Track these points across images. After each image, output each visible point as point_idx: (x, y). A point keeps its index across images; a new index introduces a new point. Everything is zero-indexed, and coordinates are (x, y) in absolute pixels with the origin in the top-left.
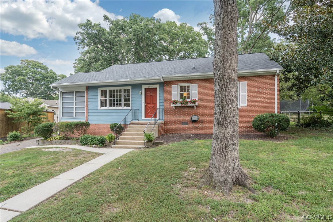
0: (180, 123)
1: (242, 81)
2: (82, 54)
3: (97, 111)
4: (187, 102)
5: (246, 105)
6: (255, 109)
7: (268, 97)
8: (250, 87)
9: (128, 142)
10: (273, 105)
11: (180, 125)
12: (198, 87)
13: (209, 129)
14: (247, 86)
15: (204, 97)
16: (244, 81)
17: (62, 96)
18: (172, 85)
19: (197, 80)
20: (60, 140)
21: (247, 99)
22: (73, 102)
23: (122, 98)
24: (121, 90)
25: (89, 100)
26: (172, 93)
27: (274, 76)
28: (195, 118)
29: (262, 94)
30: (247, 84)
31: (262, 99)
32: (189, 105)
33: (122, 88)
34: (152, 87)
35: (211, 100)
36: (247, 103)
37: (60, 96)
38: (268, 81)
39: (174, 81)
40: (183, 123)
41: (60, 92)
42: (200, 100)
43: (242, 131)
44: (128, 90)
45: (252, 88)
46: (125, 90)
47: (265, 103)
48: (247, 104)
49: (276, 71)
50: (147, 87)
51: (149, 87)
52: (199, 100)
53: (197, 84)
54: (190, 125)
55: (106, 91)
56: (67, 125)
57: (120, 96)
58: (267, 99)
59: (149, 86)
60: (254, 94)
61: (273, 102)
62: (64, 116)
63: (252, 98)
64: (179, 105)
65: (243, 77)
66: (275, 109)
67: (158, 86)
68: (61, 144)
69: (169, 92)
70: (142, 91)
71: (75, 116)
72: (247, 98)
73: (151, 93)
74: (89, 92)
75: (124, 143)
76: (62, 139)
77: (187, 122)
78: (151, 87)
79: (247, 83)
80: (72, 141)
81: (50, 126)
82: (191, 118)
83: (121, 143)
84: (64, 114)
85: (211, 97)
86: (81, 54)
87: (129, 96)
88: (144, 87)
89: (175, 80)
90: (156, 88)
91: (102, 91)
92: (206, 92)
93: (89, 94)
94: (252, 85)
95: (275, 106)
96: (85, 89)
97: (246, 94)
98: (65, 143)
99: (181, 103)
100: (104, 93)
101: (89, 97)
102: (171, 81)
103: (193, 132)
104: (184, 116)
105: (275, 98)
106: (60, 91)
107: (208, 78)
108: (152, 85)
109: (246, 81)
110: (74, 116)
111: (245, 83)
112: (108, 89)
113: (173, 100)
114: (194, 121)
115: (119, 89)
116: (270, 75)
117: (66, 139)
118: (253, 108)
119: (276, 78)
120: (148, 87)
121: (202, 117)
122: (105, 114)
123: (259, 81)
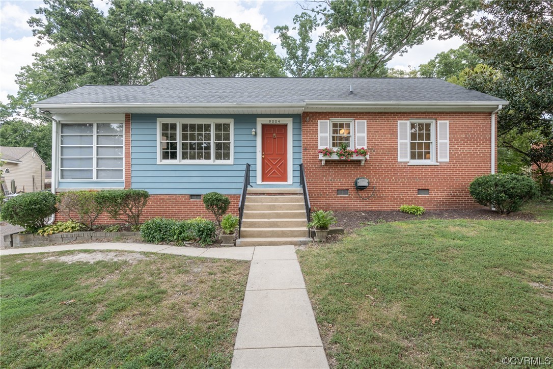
0: (334, 191)
1: (442, 120)
2: (38, 58)
3: (154, 168)
4: (351, 154)
5: (447, 160)
6: (462, 167)
7: (480, 148)
8: (454, 130)
9: (268, 232)
10: (488, 161)
11: (334, 195)
12: (367, 125)
13: (386, 201)
14: (449, 128)
15: (378, 145)
16: (444, 120)
17: (62, 133)
18: (319, 119)
19: (366, 113)
20: (73, 232)
21: (450, 151)
22: (92, 147)
23: (212, 142)
24: (209, 126)
25: (133, 144)
26: (320, 135)
27: (490, 114)
28: (363, 182)
29: (472, 142)
30: (449, 126)
31: (472, 151)
32: (355, 157)
33: (212, 122)
34: (278, 123)
35: (390, 151)
36: (450, 157)
37: (57, 132)
38: (480, 122)
39: (322, 113)
40: (339, 191)
41: (57, 123)
42: (371, 149)
43: (441, 205)
44: (227, 127)
45: (457, 132)
46: (218, 127)
47: (476, 157)
48: (450, 159)
49: (498, 106)
50: (266, 121)
51: (271, 123)
52: (369, 149)
53: (366, 121)
54: (353, 194)
55: (173, 127)
56: (103, 198)
57: (208, 138)
58: (479, 151)
59: (272, 119)
60: (460, 142)
61: (488, 157)
62: (64, 177)
63: (456, 149)
64: (335, 157)
65: (443, 113)
66: (491, 167)
67: (289, 122)
68: (77, 240)
69: (314, 134)
70: (256, 129)
71: (97, 178)
72: (450, 149)
73: (274, 134)
74: (133, 126)
75: (260, 235)
76: (78, 230)
77: (347, 190)
78: (274, 123)
79: (449, 124)
80: (108, 234)
81: (44, 199)
82: (356, 183)
83: (252, 235)
84: (65, 173)
85: (389, 145)
86: (36, 58)
87: (227, 138)
88: (260, 122)
89: (325, 111)
90: (286, 125)
91: (165, 127)
92: (382, 136)
93: (133, 132)
94: (457, 128)
95: (491, 163)
96: (124, 119)
97: (447, 141)
98: (90, 240)
99: (341, 155)
100: (169, 130)
101: (134, 138)
102: (316, 113)
103: (358, 208)
104: (343, 178)
105: (491, 151)
106: (55, 121)
107: (386, 111)
108: (278, 119)
109: (448, 120)
110: (94, 179)
111: (447, 123)
112: (179, 123)
113: (320, 148)
114: (361, 188)
115: (204, 123)
116: (484, 113)
117: (89, 229)
118: (457, 165)
119: (493, 117)
120: (268, 123)
121: (374, 180)
122: (173, 174)
123: (467, 121)
